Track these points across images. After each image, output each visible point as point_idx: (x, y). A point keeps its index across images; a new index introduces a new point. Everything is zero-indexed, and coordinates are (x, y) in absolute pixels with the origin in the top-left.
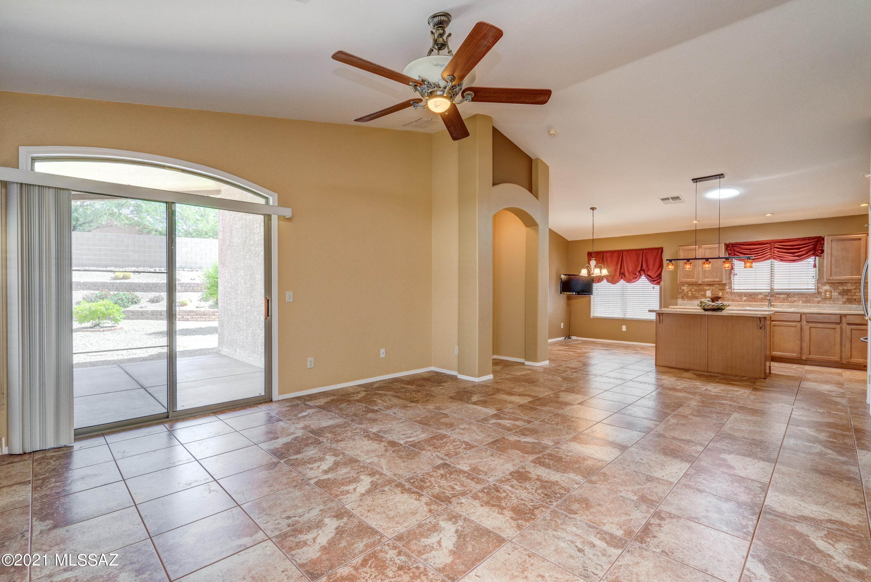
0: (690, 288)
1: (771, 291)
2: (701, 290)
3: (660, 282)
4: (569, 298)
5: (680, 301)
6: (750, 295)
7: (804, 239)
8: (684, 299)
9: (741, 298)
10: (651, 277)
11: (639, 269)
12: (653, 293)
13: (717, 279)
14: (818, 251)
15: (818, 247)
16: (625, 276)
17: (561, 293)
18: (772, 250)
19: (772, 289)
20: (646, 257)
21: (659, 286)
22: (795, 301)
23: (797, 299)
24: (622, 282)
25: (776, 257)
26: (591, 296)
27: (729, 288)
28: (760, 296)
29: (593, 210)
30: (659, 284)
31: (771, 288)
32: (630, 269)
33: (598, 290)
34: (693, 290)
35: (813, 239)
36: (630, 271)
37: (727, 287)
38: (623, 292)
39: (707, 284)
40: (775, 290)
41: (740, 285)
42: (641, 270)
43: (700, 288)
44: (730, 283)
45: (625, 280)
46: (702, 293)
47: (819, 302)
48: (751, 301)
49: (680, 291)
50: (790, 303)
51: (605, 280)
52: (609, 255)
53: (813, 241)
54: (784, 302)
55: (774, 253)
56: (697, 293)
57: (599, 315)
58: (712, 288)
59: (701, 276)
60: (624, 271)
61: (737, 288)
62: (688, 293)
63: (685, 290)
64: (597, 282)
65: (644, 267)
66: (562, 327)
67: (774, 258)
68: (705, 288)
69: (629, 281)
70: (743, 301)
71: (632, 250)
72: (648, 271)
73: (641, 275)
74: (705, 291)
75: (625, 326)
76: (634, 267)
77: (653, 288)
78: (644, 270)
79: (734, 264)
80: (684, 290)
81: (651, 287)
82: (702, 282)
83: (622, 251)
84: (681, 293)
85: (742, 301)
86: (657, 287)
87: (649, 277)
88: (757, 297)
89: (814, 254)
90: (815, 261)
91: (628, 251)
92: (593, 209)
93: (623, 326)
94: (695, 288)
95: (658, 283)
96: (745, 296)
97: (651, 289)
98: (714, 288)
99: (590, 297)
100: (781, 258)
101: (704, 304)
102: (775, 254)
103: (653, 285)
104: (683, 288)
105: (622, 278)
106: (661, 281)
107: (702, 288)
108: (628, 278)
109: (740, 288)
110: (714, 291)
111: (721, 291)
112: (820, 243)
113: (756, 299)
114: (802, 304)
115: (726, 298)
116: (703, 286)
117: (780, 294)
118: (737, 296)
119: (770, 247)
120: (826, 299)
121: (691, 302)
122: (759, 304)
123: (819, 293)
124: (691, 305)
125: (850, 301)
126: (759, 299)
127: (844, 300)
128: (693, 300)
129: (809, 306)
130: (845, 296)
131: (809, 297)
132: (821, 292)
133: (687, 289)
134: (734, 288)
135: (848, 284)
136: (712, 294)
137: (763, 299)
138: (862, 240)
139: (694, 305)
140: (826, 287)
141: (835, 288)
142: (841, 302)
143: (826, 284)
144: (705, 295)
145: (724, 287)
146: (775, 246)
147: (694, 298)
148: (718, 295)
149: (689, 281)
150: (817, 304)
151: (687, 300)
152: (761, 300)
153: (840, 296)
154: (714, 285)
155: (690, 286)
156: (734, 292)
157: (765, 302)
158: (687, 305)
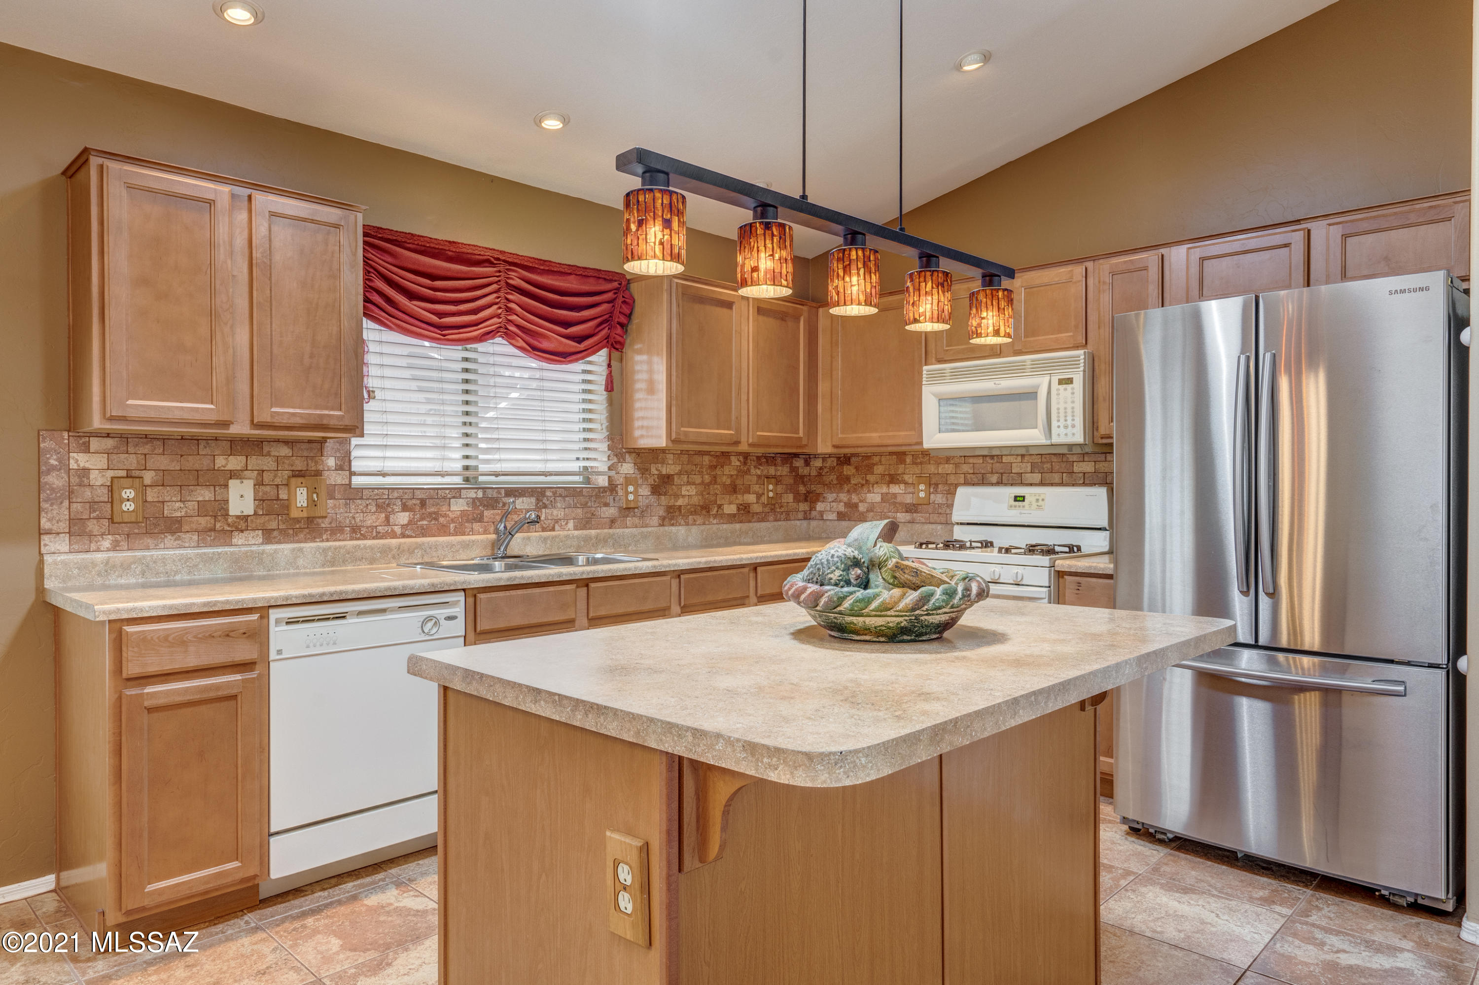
0: (132, 461)
1: (467, 480)
2: (198, 478)
5: (59, 553)
6: (423, 503)
7: (583, 273)
8: (91, 535)
9: (387, 519)
14: (616, 328)
15: (618, 311)
18: (501, 294)
19: (469, 474)
22: (557, 521)
23: (561, 514)
25: (513, 328)
27: (339, 468)
28: (458, 506)
31: (466, 468)
34: (148, 477)
37: (331, 462)
40: (486, 479)
41: (389, 453)
43: (192, 462)
46: (205, 494)
47: (612, 522)
48: (424, 532)
49: (54, 481)
55: (509, 310)
56: (168, 494)
58: (255, 462)
59: (243, 387)
61: (374, 466)
62: (113, 498)
63: (96, 478)
67: (509, 336)
68: (220, 461)
70: (398, 530)
74: (220, 479)
79: (365, 342)
80: (83, 472)
84: (66, 494)
85: (394, 535)
88: (445, 508)
89: (610, 342)
90: (608, 366)
94: (164, 462)
96: (405, 508)
98: (268, 463)
100: (529, 339)
102: (514, 317)
104: (78, 460)
107: (206, 463)
109: (390, 466)
110: (266, 481)
111: (300, 480)
112: (622, 299)
113: (442, 520)
114: (576, 533)
115: (327, 520)
116: (208, 451)
117: (515, 496)
118: (374, 509)
119: (496, 282)
120: (628, 510)
121: (139, 554)
122: (459, 543)
123: (612, 487)
124: (143, 573)
125: (672, 515)
126: (453, 521)
127: (662, 513)
128: (150, 541)
129: (594, 540)
130: (663, 497)
131: (589, 504)
132: (616, 486)
133: (110, 474)
134: (356, 466)
135: (668, 456)
136: (260, 500)
137: (468, 521)
138: (734, 307)
139: (162, 579)
140: (628, 468)
141: (643, 470)
142: (655, 520)
143: (627, 456)
144: (220, 509)
145: (316, 463)
146: (510, 281)
147: (156, 525)
148: (286, 506)
149: (178, 415)
150: (611, 531)
151: (106, 543)
152: (461, 524)
153: (653, 499)
154: (266, 449)
155: (131, 450)
156: (361, 490)
157: (473, 532)
158: (113, 580)
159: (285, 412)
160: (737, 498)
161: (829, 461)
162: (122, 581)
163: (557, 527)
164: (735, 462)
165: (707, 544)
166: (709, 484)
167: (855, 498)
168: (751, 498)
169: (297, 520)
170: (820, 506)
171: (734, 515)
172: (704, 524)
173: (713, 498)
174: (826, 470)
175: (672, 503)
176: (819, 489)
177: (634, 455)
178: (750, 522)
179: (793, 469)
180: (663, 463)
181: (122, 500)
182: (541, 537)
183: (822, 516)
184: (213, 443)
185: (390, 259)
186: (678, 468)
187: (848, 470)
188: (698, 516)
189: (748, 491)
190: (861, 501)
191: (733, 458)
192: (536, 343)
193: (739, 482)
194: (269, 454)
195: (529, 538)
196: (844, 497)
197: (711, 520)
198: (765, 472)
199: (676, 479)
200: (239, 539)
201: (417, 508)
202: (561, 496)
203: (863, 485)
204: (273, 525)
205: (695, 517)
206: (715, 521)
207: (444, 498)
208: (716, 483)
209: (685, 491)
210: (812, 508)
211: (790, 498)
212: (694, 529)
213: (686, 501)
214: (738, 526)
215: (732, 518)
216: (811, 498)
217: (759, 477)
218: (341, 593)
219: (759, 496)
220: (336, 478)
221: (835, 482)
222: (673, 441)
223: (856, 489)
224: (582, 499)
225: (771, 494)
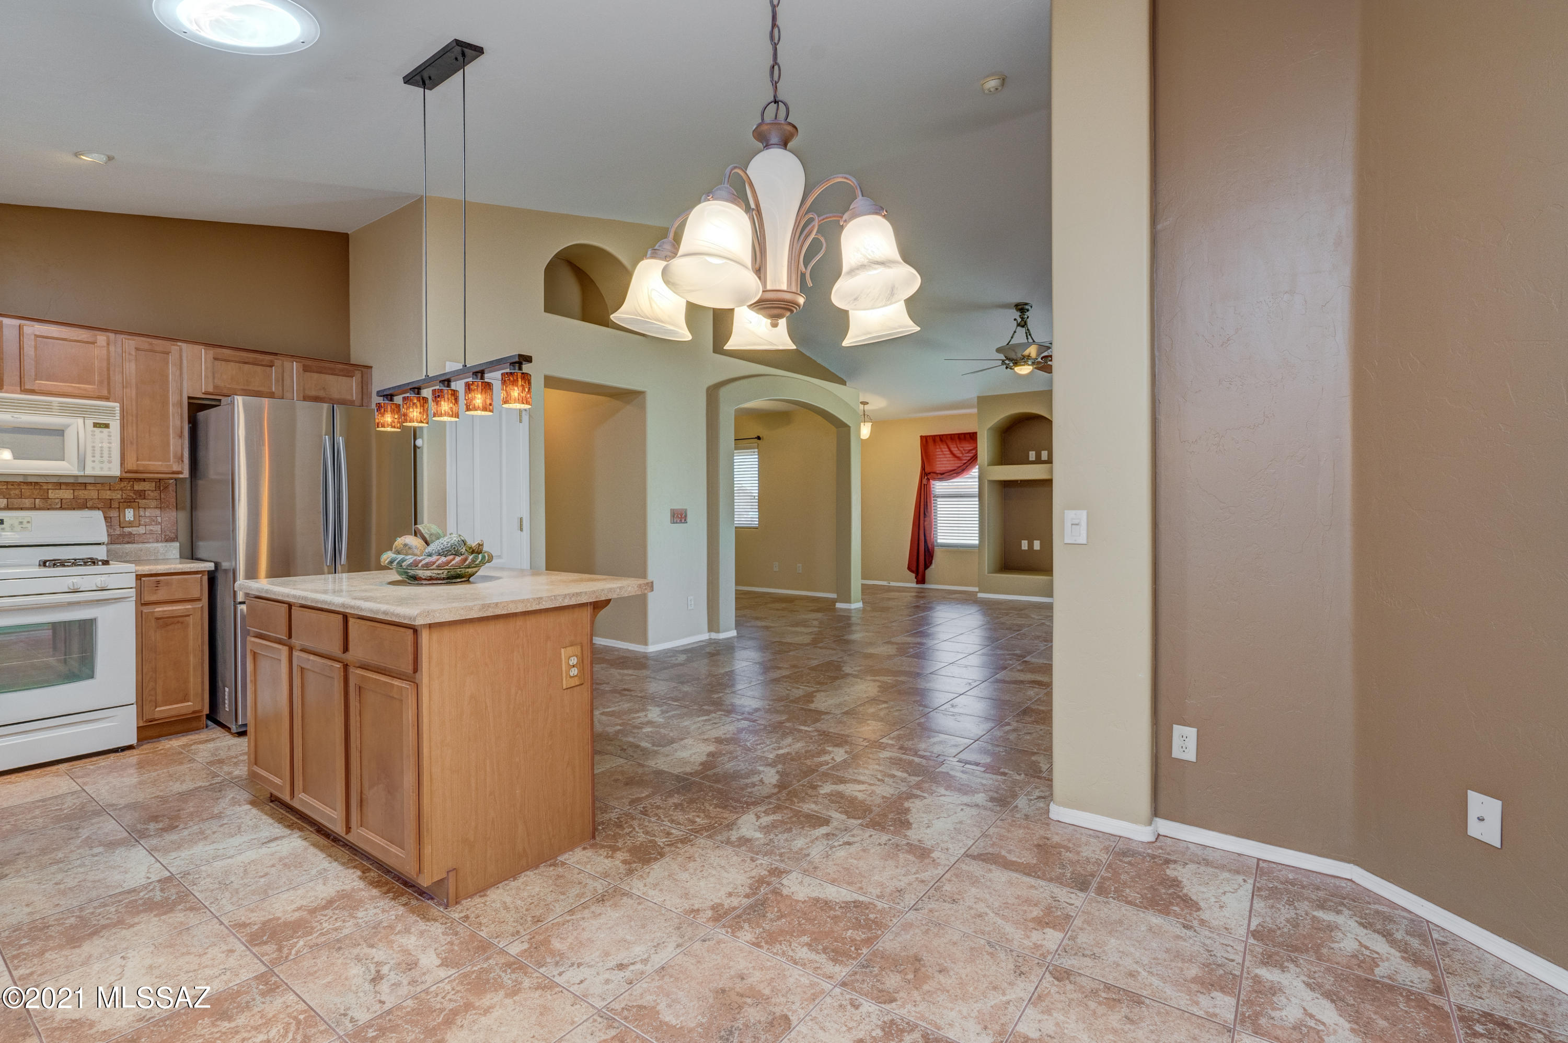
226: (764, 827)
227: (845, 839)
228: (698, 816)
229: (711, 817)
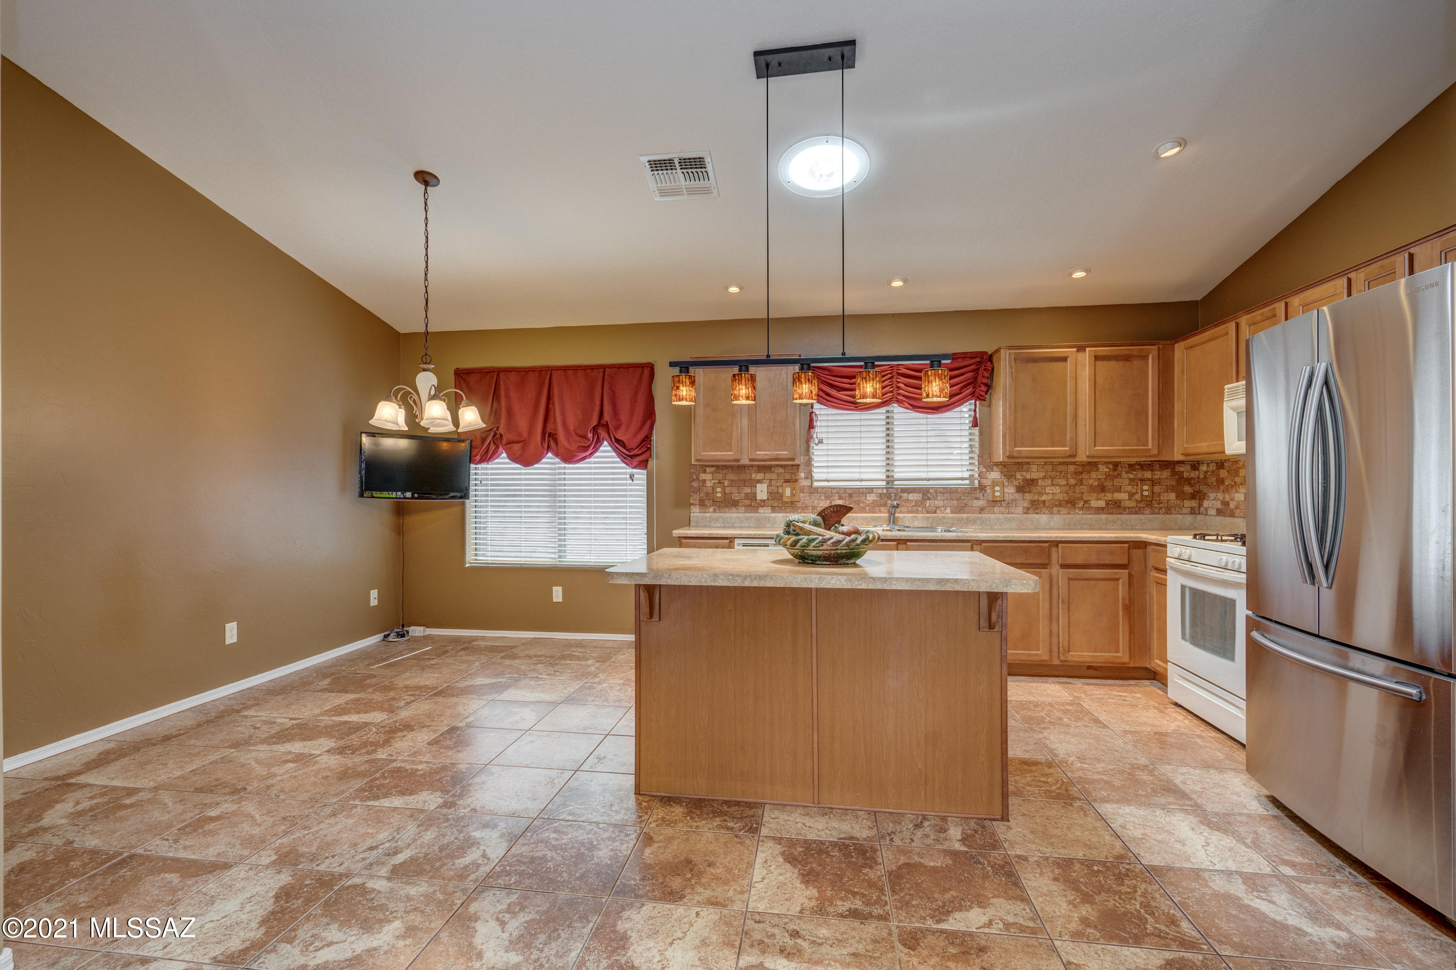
0: (720, 476)
1: (888, 483)
2: (745, 483)
3: (647, 461)
4: (400, 510)
5: (696, 513)
6: (850, 495)
8: (706, 506)
10: (624, 447)
11: (594, 422)
12: (631, 490)
13: (784, 453)
14: (980, 386)
15: (980, 376)
16: (556, 443)
17: (361, 495)
18: (894, 379)
19: (889, 480)
20: (611, 389)
21: (645, 472)
22: (938, 508)
23: (941, 503)
24: (550, 459)
25: (901, 398)
26: (467, 501)
27: (806, 478)
28: (871, 498)
29: (426, 184)
30: (645, 467)
31: (888, 477)
32: (572, 423)
33: (487, 485)
34: (726, 483)
35: (971, 358)
36: (572, 428)
37: (802, 475)
38: (555, 490)
39: (759, 466)
40: (896, 483)
41: (830, 470)
42: (599, 424)
43: (743, 476)
44: (809, 463)
45: (557, 455)
46: (748, 490)
47: (982, 510)
49: (695, 484)
50: (928, 512)
51: (504, 455)
52: (513, 376)
53: (972, 361)
54: (917, 512)
55: (898, 388)
56: (734, 490)
57: (490, 559)
58: (768, 476)
59: (746, 444)
60: (555, 430)
61: (824, 476)
62: (714, 492)
63: (709, 484)
64: (481, 461)
65: (607, 417)
66: (374, 602)
67: (899, 402)
68: (754, 476)
69: (568, 458)
71: (576, 368)
72: (617, 428)
73: (599, 442)
74: (754, 483)
75: (560, 589)
76: (580, 417)
77: (632, 477)
78: (606, 426)
79: (816, 415)
80: (704, 481)
81: (625, 473)
82: (752, 460)
83: (551, 370)
84: (699, 490)
86: (641, 475)
87: (619, 445)
88: (863, 498)
89: (974, 395)
90: (975, 411)
91: (565, 369)
92: (425, 178)
93: (555, 588)
94: (731, 476)
95: (643, 464)
96: (840, 498)
97: (625, 479)
98: (774, 476)
99: (463, 504)
100: (912, 402)
101: (804, 539)
102: (899, 391)
103: (630, 470)
104: (703, 476)
105: (549, 448)
106: (650, 456)
107: (748, 476)
108: (566, 449)
109: (831, 476)
110: (773, 484)
111: (788, 484)
112: (984, 368)
113: (861, 505)
114: (952, 515)
115: (800, 503)
116: (749, 471)
117: (908, 493)
118: (824, 498)
119: (890, 373)
120: (995, 502)
121: (722, 515)
122: (870, 517)
123: (982, 488)
124: (723, 522)
125: (1036, 506)
126: (868, 505)
127: (1026, 504)
128: (727, 510)
129: (965, 521)
130: (1027, 494)
131: (963, 498)
132: (986, 486)
133: (713, 482)
134: (816, 476)
135: (1032, 466)
136: (770, 493)
137: (877, 506)
138: (1068, 360)
139: (730, 525)
140: (995, 475)
141: (1010, 477)
142: (1020, 510)
143: (995, 467)
144: (753, 497)
145: (795, 475)
146: (899, 371)
147: (729, 503)
148: (781, 496)
149: (719, 458)
150: (980, 515)
151: (711, 510)
152: (873, 507)
153: (1018, 496)
154: (773, 470)
155: (720, 472)
156: (817, 488)
157: (880, 512)
158: (713, 524)
159: (761, 454)
160: (1105, 496)
161: (1211, 465)
162: (716, 525)
163: (938, 511)
164: (1103, 469)
165: (1069, 527)
166: (1074, 486)
167: (1227, 498)
168: (1123, 496)
169: (786, 503)
170: (1206, 503)
171: (1103, 509)
172: (1069, 514)
173: (1079, 496)
174: (1209, 473)
175: (1036, 498)
176: (1204, 488)
177: (1000, 466)
178: (1120, 514)
179: (1174, 473)
180: (1027, 471)
181: (717, 492)
182: (924, 517)
183: (1207, 512)
184: (751, 468)
185: (827, 373)
186: (1042, 475)
187: (1223, 473)
188: (1063, 508)
189: (1119, 490)
190: (1232, 500)
191: (1100, 466)
192: (916, 404)
193: (1108, 484)
194: (774, 472)
195: (916, 517)
196: (1220, 496)
197: (1077, 511)
198: (1140, 476)
199: (1040, 482)
200: (761, 510)
201: (847, 498)
202: (941, 492)
203: (1232, 486)
204: (776, 505)
205: (1059, 509)
206: (1081, 512)
207: (863, 493)
208: (1082, 484)
209: (1048, 490)
210: (1200, 505)
211: (1172, 496)
212: (1056, 518)
213: (1050, 497)
214: (1104, 516)
215: (1099, 510)
216: (1198, 496)
217: (1131, 480)
218: (764, 535)
219: (1131, 495)
220: (805, 483)
221: (1215, 484)
222: (1009, 457)
223: (1226, 490)
224: (958, 495)
225: (1146, 493)
226: (473, 844)
227: (375, 852)
228: (556, 839)
229: (541, 842)
